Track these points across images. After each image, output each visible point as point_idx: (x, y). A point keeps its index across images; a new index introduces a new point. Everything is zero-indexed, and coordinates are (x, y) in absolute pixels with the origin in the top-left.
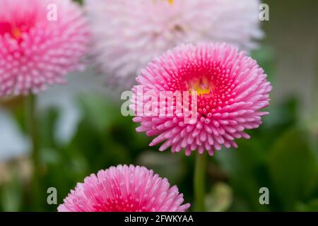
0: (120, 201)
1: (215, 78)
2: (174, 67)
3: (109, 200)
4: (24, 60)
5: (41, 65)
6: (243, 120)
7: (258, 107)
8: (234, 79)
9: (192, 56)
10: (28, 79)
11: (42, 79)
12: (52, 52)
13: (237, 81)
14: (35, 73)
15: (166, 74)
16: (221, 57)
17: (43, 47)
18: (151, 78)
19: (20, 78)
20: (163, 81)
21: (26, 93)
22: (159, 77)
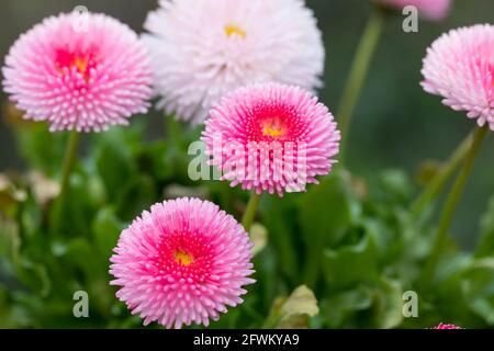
0: (188, 234)
1: (289, 121)
2: (249, 105)
3: (176, 232)
4: (90, 96)
5: (107, 104)
6: (315, 166)
7: (329, 155)
8: (309, 124)
9: (266, 96)
10: (93, 117)
11: (106, 119)
12: (118, 92)
13: (311, 126)
14: (100, 111)
15: (240, 111)
16: (295, 100)
17: (111, 85)
18: (227, 114)
19: (84, 115)
20: (238, 118)
21: (87, 130)
22: (234, 113)
